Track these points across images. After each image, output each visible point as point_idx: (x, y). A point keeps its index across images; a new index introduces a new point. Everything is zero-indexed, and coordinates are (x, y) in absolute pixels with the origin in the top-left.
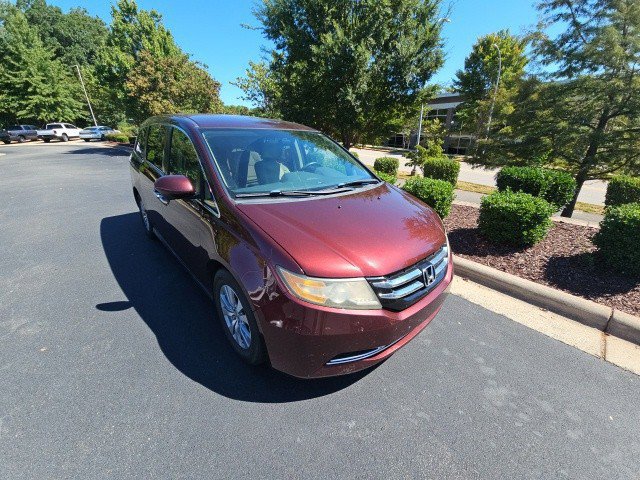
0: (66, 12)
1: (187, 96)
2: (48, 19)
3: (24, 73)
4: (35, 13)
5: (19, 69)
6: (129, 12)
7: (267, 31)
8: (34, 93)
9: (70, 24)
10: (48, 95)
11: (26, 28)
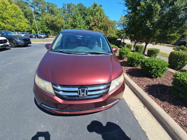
0: (87, 8)
1: (103, 27)
2: (83, 9)
3: (76, 22)
4: (81, 8)
5: (75, 21)
6: (95, 5)
7: (126, 4)
8: (77, 27)
9: (87, 11)
10: (79, 27)
11: (78, 12)
